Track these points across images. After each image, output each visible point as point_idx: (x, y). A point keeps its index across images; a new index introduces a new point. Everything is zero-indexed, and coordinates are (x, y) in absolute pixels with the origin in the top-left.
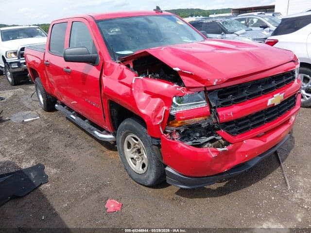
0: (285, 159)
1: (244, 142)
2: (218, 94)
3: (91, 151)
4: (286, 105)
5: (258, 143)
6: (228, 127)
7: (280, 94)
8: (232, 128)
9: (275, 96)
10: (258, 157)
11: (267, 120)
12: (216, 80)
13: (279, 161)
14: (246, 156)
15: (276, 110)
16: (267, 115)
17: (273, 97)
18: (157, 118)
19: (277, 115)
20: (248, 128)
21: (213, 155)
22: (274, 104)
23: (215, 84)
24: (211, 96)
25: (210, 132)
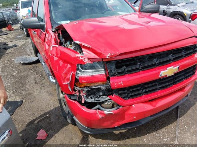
0: (184, 115)
1: (133, 106)
2: (116, 64)
3: (49, 89)
4: (183, 75)
5: (148, 107)
6: (120, 92)
7: (174, 67)
8: (125, 93)
9: (168, 68)
10: (150, 117)
11: (160, 88)
12: (109, 54)
13: (177, 116)
14: (134, 117)
15: (171, 79)
16: (161, 84)
17: (166, 69)
18: (66, 79)
19: (172, 84)
20: (140, 94)
21: (100, 116)
22: (166, 76)
23: (108, 57)
24: (109, 65)
25: (111, 93)
